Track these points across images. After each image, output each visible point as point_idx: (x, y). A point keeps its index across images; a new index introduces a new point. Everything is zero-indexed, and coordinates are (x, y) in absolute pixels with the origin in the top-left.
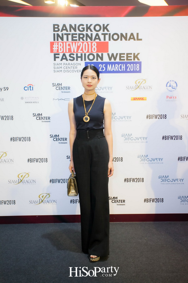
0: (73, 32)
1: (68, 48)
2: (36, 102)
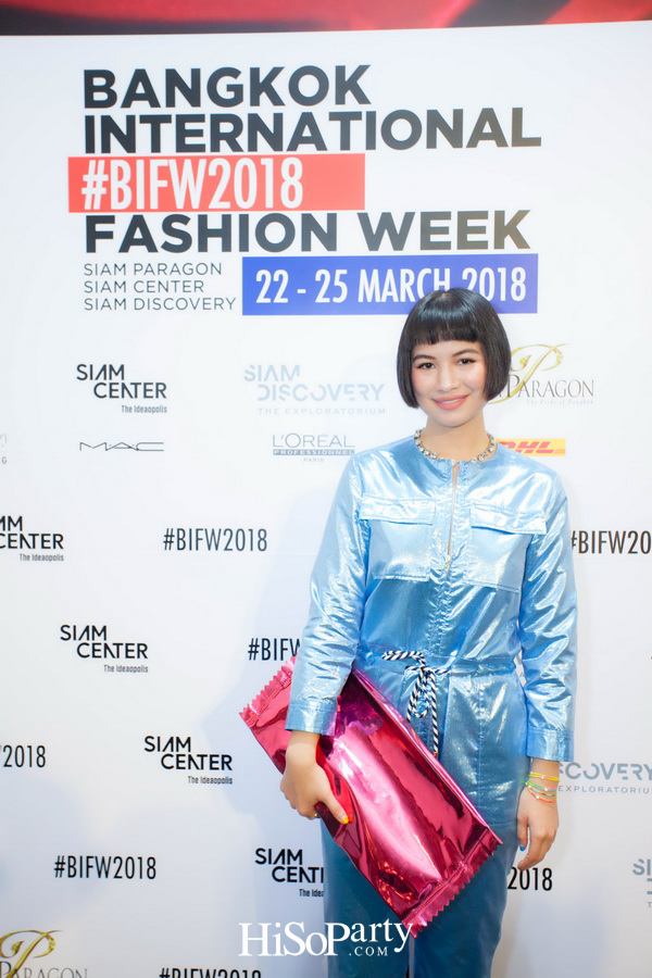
0: (182, 106)
1: (160, 190)
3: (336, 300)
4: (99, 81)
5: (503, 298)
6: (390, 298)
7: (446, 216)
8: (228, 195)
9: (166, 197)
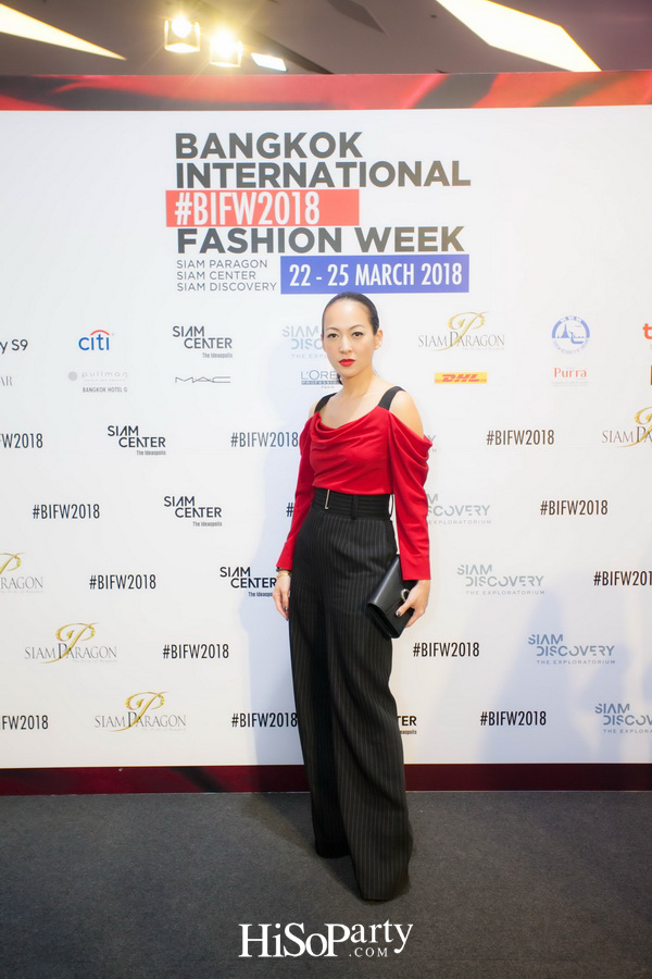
0: (241, 157)
1: (227, 212)
2: (119, 389)
3: (341, 284)
4: (186, 141)
5: (447, 283)
6: (376, 283)
7: (411, 230)
8: (271, 216)
9: (231, 216)
